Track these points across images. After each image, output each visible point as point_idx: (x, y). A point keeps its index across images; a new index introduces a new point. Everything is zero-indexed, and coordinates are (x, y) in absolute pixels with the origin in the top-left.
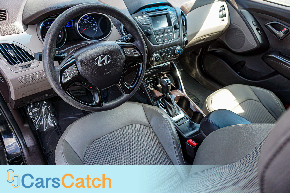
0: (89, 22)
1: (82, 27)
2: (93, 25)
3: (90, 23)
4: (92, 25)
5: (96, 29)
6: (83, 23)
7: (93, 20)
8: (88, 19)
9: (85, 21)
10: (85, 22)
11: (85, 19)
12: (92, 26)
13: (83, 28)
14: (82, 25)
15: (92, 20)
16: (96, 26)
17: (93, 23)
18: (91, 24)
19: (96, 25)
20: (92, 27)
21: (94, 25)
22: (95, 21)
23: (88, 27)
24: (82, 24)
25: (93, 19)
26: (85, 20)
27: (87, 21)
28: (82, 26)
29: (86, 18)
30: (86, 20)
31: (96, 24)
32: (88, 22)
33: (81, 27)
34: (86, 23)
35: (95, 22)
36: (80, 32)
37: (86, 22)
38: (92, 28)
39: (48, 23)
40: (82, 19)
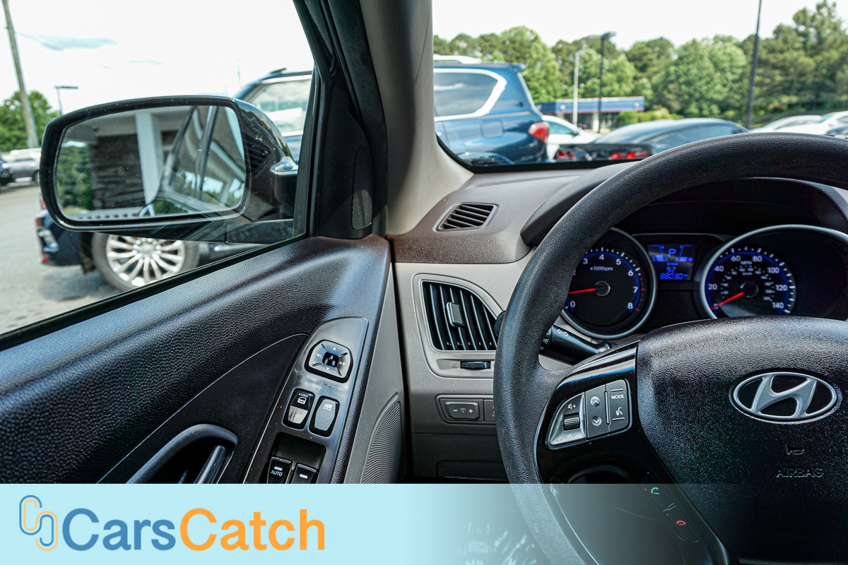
0: (759, 276)
1: (725, 289)
2: (774, 289)
3: (763, 278)
4: (769, 288)
5: (786, 307)
6: (734, 273)
7: (781, 268)
8: (755, 264)
9: (743, 270)
10: (740, 273)
11: (743, 259)
12: (769, 291)
13: (726, 292)
14: (727, 281)
15: (775, 270)
16: (790, 296)
17: (778, 279)
18: (768, 284)
19: (790, 290)
20: (769, 295)
21: (783, 288)
22: (786, 273)
23: (748, 290)
24: (729, 278)
25: (782, 264)
26: (743, 266)
27: (751, 269)
28: (726, 285)
29: (750, 259)
30: (746, 267)
31: (789, 284)
32: (753, 272)
33: (719, 286)
34: (746, 276)
35: (788, 278)
36: (711, 307)
37: (747, 271)
38: (767, 298)
39: (602, 257)
40: (734, 259)
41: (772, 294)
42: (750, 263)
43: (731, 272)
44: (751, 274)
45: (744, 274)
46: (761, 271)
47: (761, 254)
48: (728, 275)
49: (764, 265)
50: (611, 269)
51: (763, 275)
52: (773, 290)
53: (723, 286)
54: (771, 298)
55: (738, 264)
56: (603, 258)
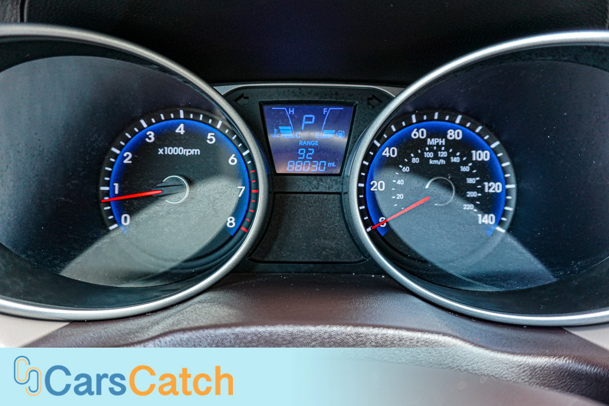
0: (457, 165)
1: (400, 189)
2: (481, 190)
3: (465, 169)
4: (472, 187)
5: (499, 222)
6: (415, 160)
7: (494, 151)
8: (452, 145)
9: (430, 155)
10: (425, 161)
11: (431, 135)
12: (472, 194)
13: (400, 196)
15: (483, 156)
16: (507, 203)
17: (488, 171)
18: (471, 181)
19: (507, 192)
20: (471, 200)
21: (495, 187)
22: (501, 161)
24: (406, 169)
25: (494, 144)
26: (431, 148)
27: (444, 154)
28: (401, 182)
29: (443, 135)
30: (436, 150)
31: (506, 181)
32: (447, 159)
34: (435, 165)
35: (504, 170)
37: (436, 157)
38: (468, 206)
39: (181, 130)
40: (416, 134)
41: (478, 199)
42: (442, 142)
43: (410, 159)
44: (443, 162)
45: (431, 162)
46: (461, 157)
47: (462, 124)
48: (405, 165)
49: (465, 146)
50: (197, 151)
51: (465, 164)
52: (478, 191)
53: (396, 185)
54: (476, 206)
55: (421, 143)
56: (182, 132)
